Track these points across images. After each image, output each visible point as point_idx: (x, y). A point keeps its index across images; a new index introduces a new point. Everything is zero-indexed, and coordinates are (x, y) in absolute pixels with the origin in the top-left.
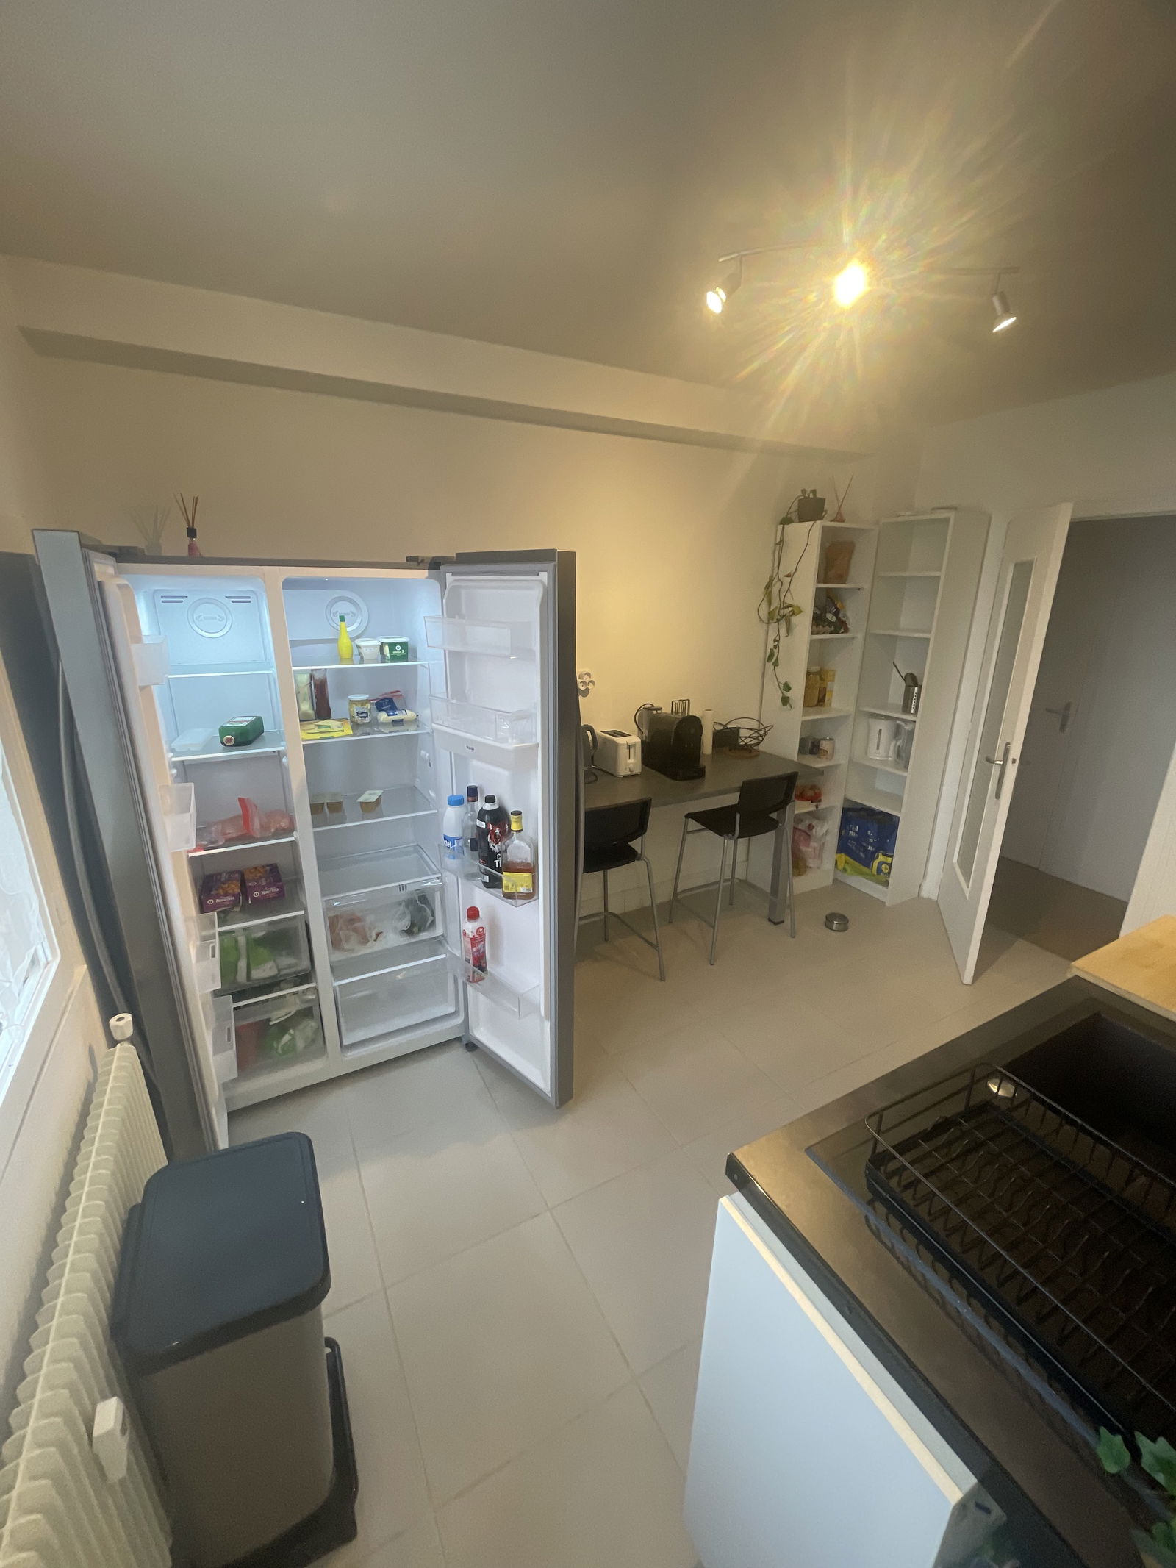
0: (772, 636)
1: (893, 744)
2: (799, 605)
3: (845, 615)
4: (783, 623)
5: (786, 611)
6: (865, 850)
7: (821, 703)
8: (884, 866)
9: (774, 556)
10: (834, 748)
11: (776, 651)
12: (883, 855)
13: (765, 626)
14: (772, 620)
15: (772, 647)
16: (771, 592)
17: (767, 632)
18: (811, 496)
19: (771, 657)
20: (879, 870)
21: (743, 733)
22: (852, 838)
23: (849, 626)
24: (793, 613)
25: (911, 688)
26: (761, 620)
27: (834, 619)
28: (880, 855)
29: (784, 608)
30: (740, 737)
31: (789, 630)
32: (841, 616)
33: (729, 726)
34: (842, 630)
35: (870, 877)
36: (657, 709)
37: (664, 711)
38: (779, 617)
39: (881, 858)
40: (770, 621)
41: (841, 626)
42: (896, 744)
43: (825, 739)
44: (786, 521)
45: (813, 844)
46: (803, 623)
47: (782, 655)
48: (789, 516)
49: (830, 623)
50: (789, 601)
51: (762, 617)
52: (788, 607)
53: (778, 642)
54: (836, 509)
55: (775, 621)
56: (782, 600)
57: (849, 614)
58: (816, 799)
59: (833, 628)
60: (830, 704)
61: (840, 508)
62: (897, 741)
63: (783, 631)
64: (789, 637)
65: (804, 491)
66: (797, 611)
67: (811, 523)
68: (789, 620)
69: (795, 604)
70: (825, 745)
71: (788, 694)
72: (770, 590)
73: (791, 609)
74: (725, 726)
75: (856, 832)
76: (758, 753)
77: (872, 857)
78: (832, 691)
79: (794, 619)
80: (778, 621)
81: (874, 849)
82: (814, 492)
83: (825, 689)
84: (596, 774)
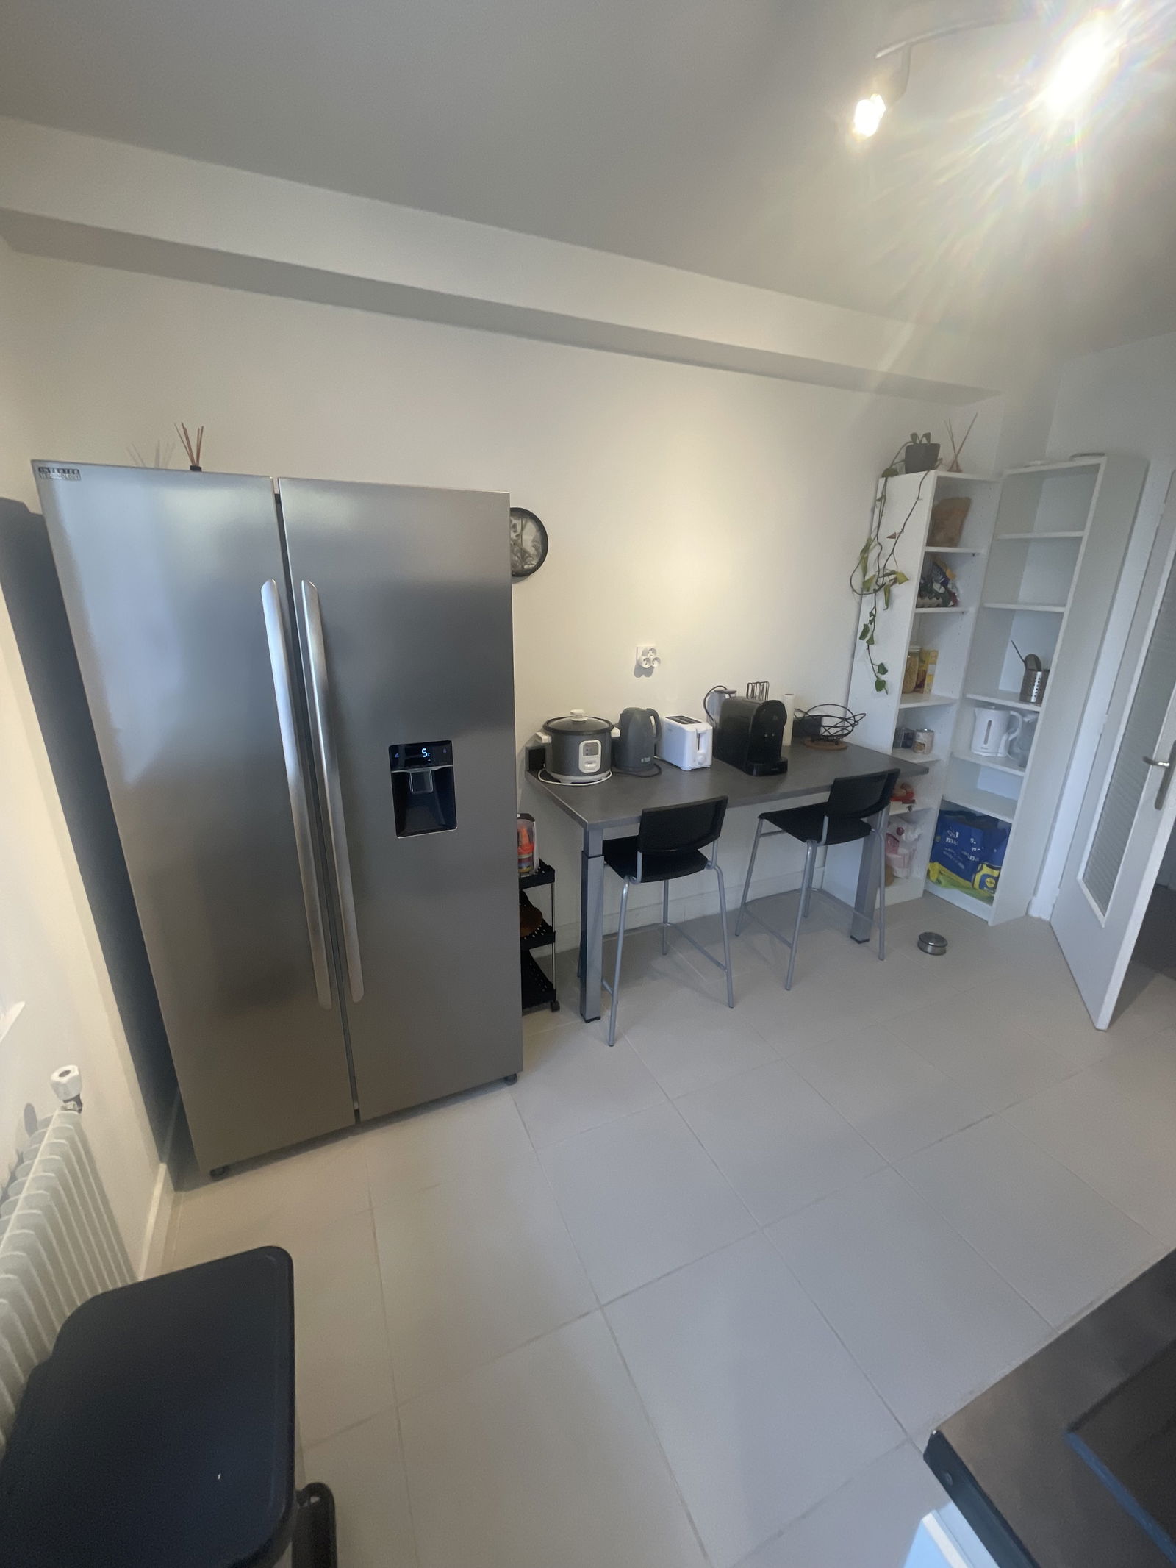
0: (866, 609)
1: (1004, 738)
2: (904, 572)
3: (954, 586)
4: (881, 594)
5: (887, 579)
6: (965, 860)
7: (918, 689)
8: (988, 879)
9: (873, 512)
10: (932, 742)
11: (871, 627)
12: (989, 866)
13: (857, 597)
14: (868, 590)
15: (867, 622)
16: (867, 557)
17: (860, 604)
18: (924, 441)
19: (866, 634)
20: (982, 884)
21: (826, 722)
22: (950, 846)
23: (958, 599)
24: (895, 581)
25: (1034, 672)
26: (854, 590)
27: (942, 590)
28: (985, 866)
29: (884, 576)
30: (824, 727)
31: (888, 603)
32: (949, 586)
33: (811, 714)
34: (951, 603)
35: (971, 891)
36: (730, 693)
37: (738, 694)
38: (877, 588)
39: (986, 870)
40: (864, 592)
41: (949, 599)
42: (1008, 739)
43: (921, 731)
44: (889, 473)
45: (902, 850)
46: (906, 595)
47: (878, 630)
48: (894, 467)
49: (938, 595)
50: (891, 566)
51: (854, 588)
52: (889, 574)
53: (874, 616)
54: (952, 456)
55: (871, 590)
56: (881, 567)
57: (958, 584)
58: (908, 799)
59: (940, 600)
60: (930, 690)
61: (956, 456)
62: (1009, 734)
63: (881, 604)
64: (888, 609)
65: (914, 436)
66: (899, 579)
67: (923, 474)
68: (889, 591)
69: (899, 571)
70: (922, 738)
71: (883, 677)
72: (865, 556)
73: (892, 577)
74: (807, 713)
75: (955, 839)
76: (845, 747)
77: (973, 869)
78: (932, 676)
79: (896, 589)
80: (875, 591)
81: (978, 860)
82: (927, 436)
83: (925, 672)
84: (660, 766)
